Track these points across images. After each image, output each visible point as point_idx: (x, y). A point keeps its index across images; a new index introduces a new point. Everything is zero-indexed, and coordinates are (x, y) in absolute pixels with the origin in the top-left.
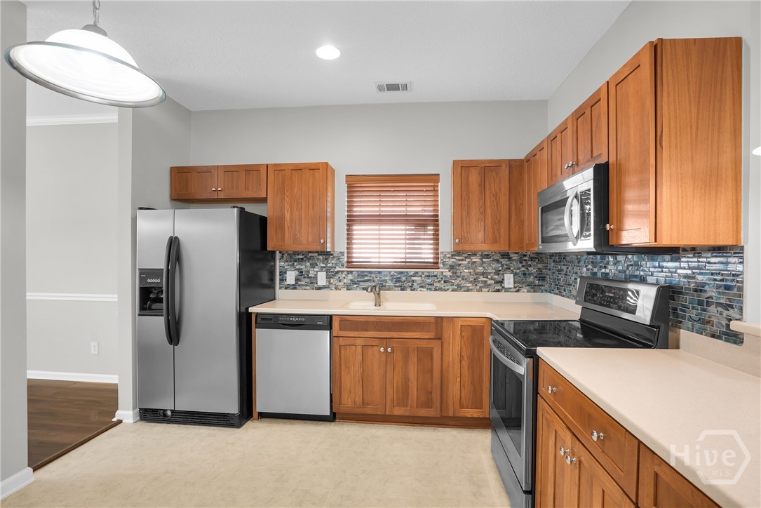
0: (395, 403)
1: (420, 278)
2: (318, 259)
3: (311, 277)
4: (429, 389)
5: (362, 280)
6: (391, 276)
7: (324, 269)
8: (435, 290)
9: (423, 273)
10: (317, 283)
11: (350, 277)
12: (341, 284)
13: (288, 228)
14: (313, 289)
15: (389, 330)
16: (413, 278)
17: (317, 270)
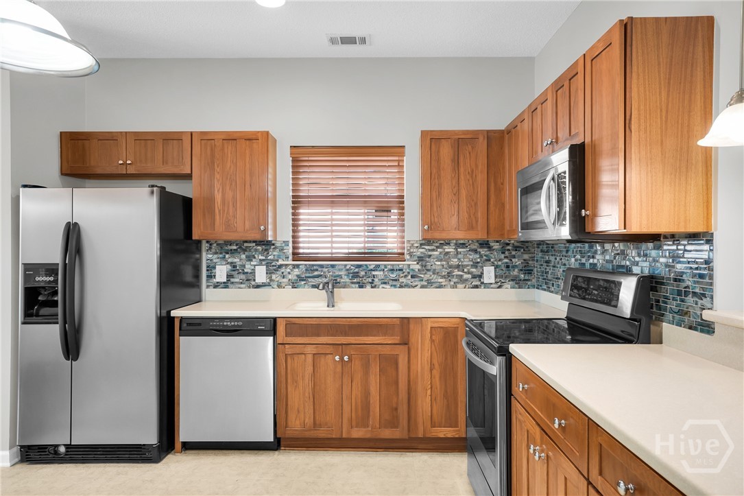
0: (354, 423)
1: (382, 273)
2: (256, 250)
3: (247, 273)
4: (394, 406)
5: (311, 275)
6: (347, 270)
7: (264, 263)
8: (401, 287)
9: (386, 266)
10: (254, 280)
11: (296, 272)
12: (285, 280)
13: (219, 211)
14: (249, 287)
15: (346, 334)
16: (374, 273)
17: (255, 263)
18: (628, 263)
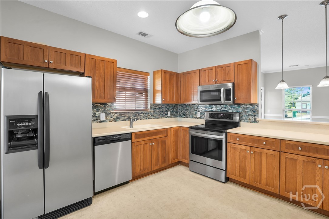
1: (143, 114)
2: (100, 107)
3: (97, 116)
5: (121, 116)
6: (133, 114)
7: (104, 112)
9: (144, 112)
10: (100, 119)
11: (116, 115)
12: (112, 119)
14: (98, 122)
16: (141, 115)
17: (100, 112)
18: (227, 110)
